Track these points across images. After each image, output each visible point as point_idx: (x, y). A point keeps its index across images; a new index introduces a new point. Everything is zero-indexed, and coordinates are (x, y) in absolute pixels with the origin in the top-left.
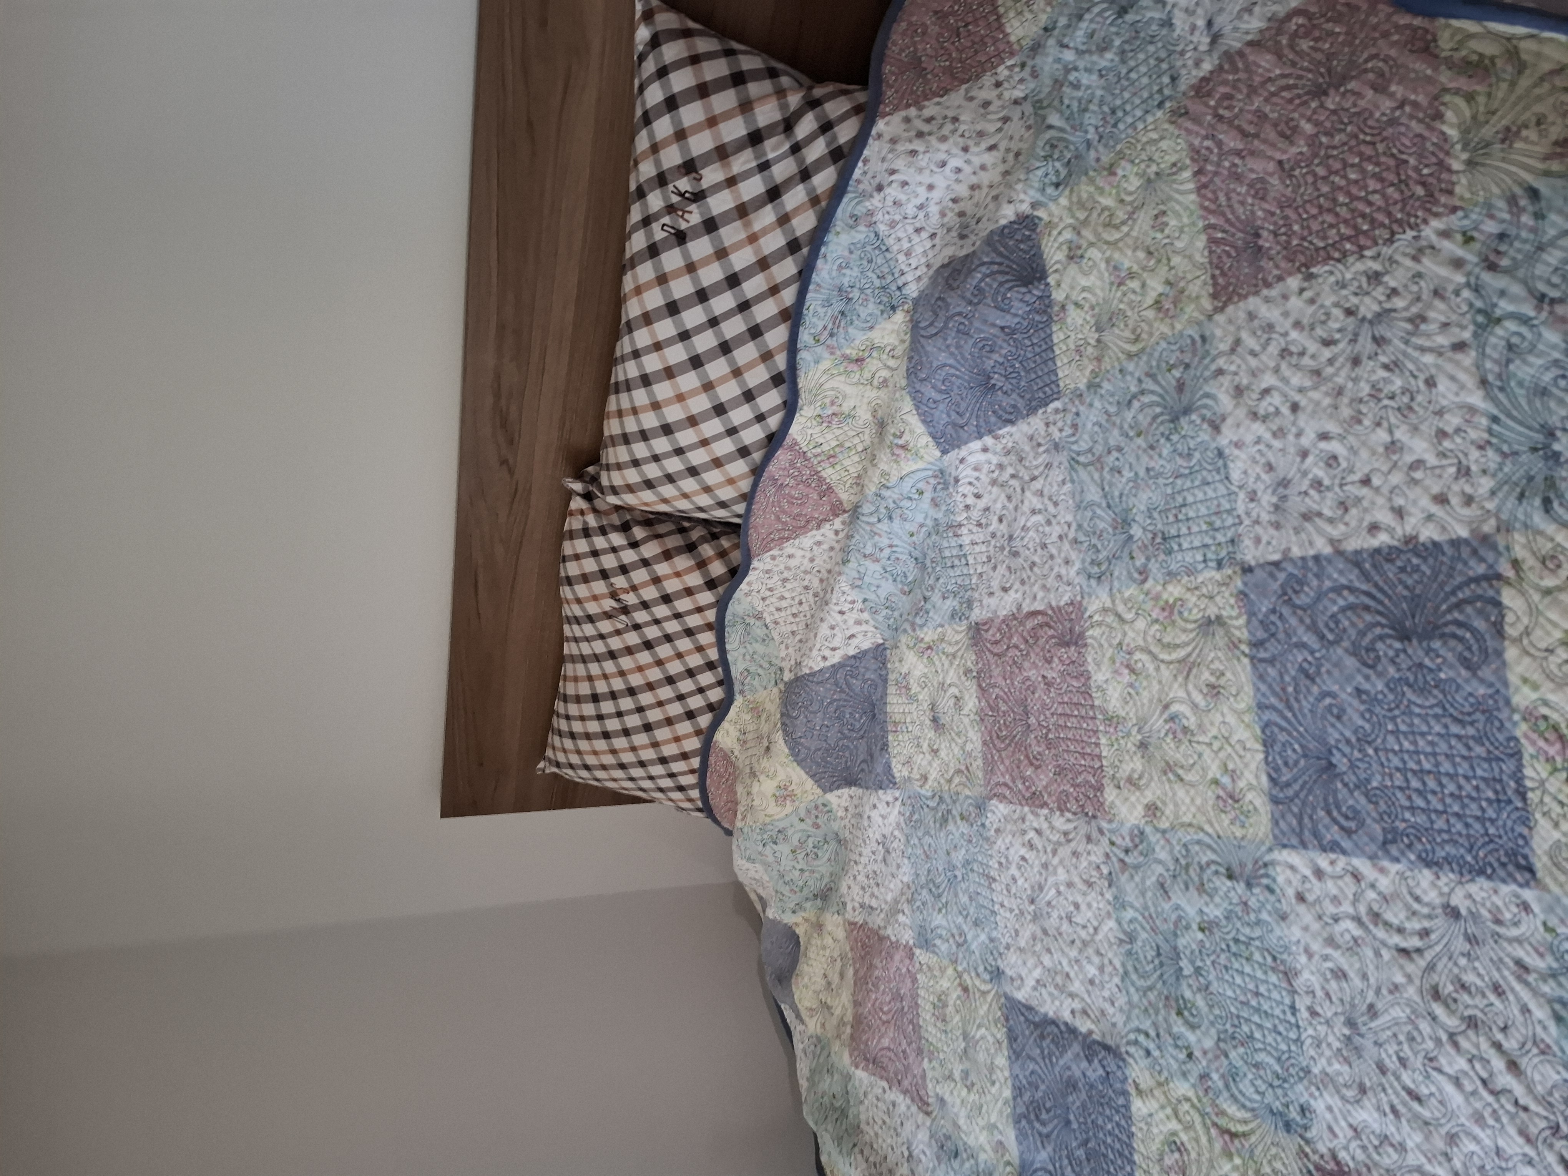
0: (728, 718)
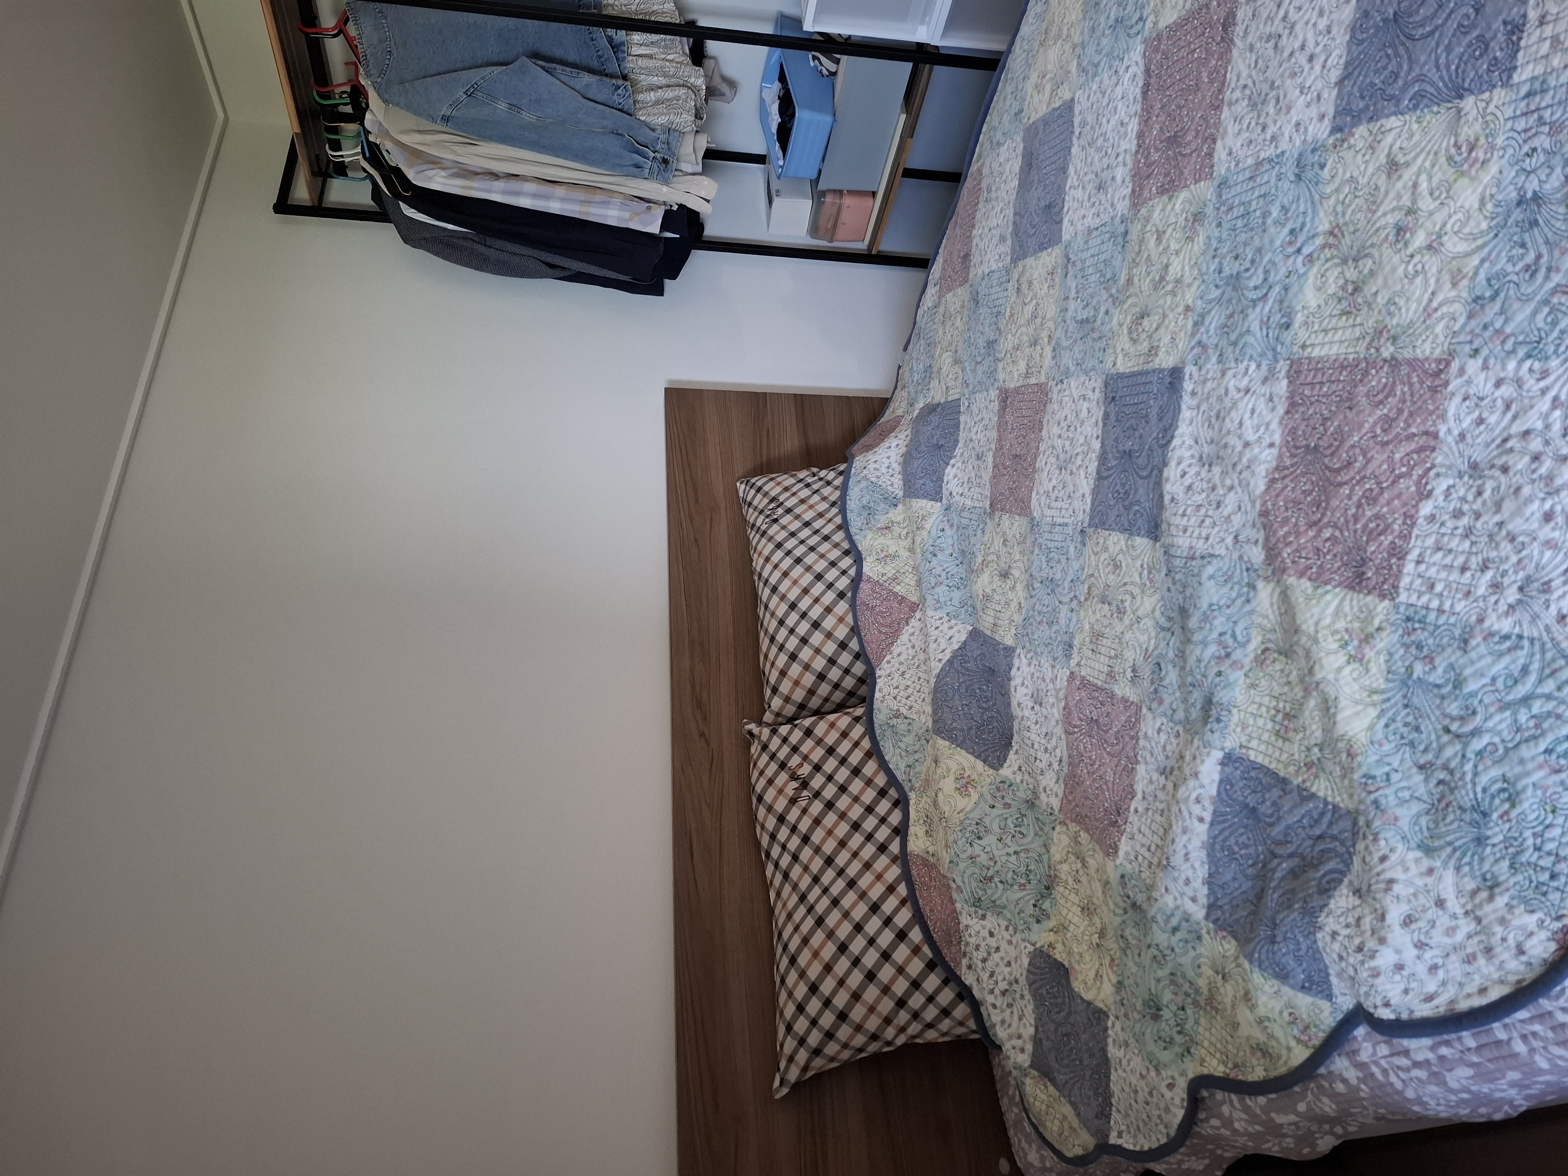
0: (911, 822)
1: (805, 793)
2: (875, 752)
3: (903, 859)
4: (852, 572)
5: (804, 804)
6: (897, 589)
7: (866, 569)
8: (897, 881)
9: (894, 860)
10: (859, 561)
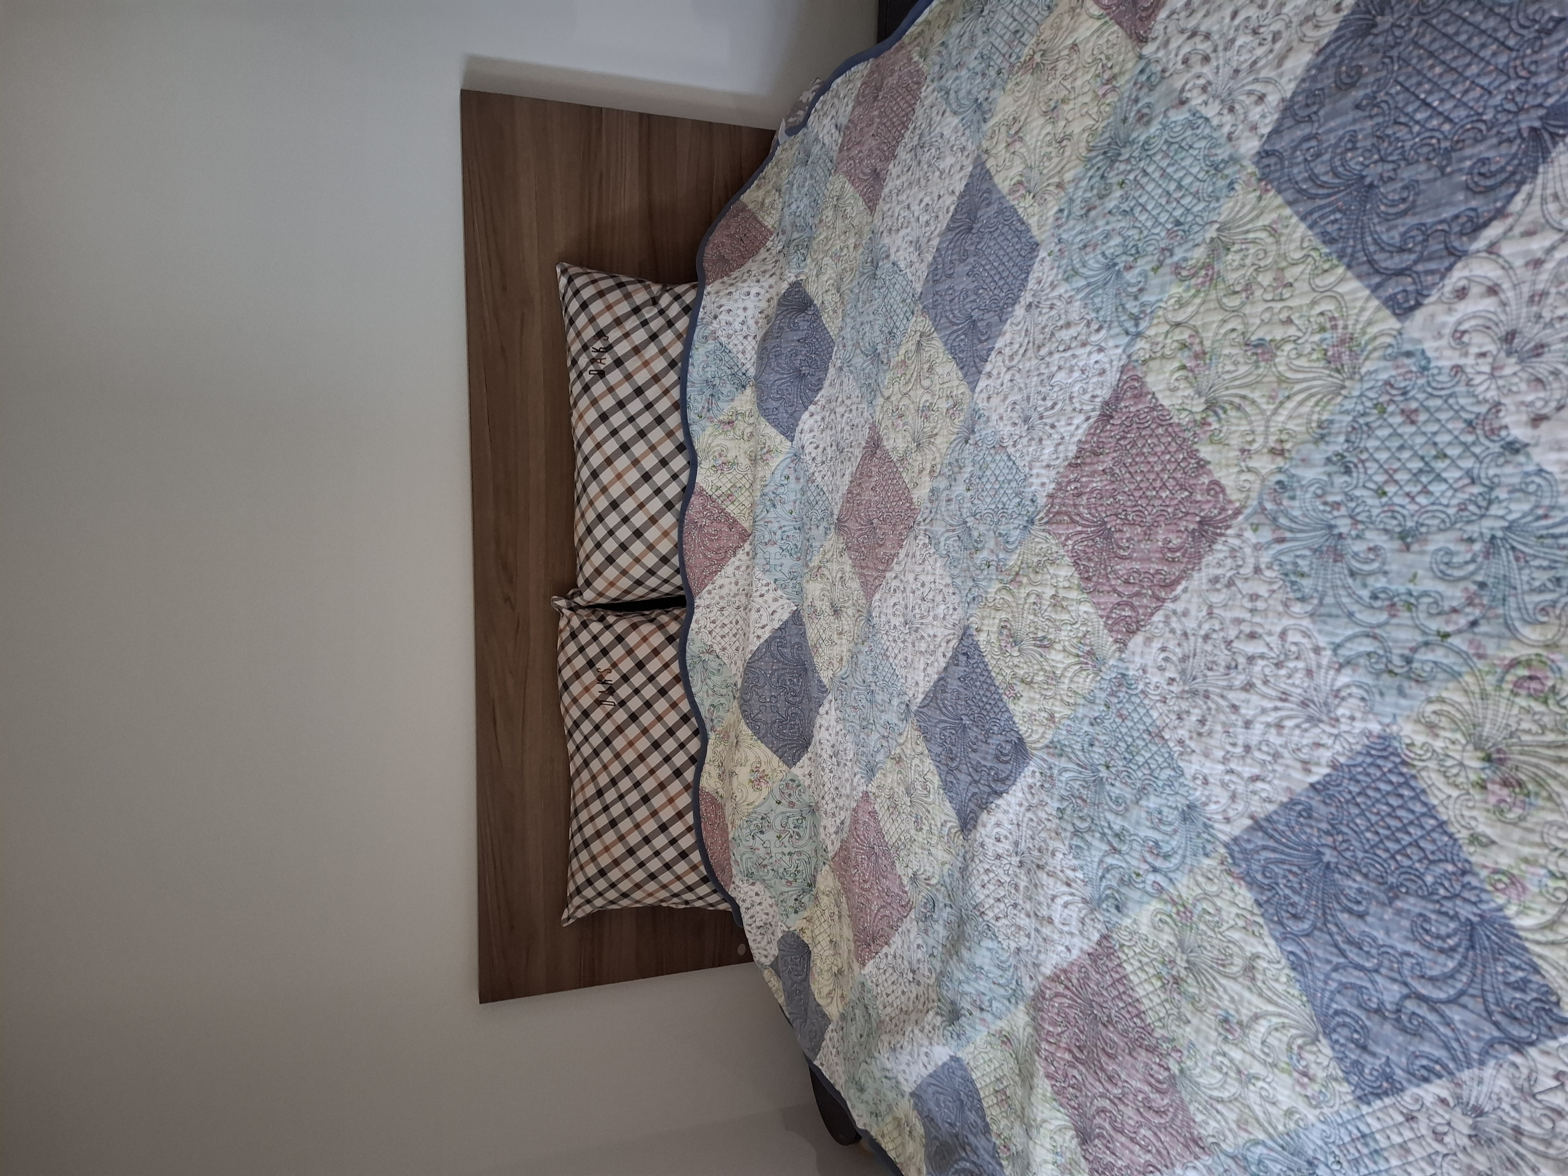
0: (707, 760)
1: (611, 699)
2: (683, 678)
3: (694, 788)
4: (684, 477)
5: (609, 708)
6: (731, 509)
7: (699, 479)
8: (687, 809)
9: (687, 788)
10: (693, 464)
